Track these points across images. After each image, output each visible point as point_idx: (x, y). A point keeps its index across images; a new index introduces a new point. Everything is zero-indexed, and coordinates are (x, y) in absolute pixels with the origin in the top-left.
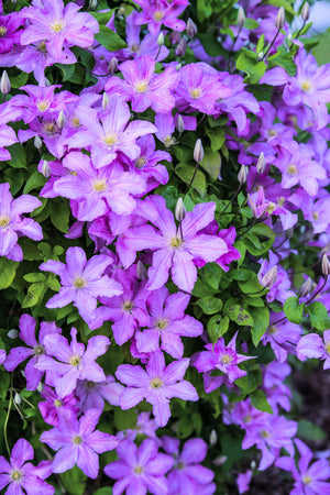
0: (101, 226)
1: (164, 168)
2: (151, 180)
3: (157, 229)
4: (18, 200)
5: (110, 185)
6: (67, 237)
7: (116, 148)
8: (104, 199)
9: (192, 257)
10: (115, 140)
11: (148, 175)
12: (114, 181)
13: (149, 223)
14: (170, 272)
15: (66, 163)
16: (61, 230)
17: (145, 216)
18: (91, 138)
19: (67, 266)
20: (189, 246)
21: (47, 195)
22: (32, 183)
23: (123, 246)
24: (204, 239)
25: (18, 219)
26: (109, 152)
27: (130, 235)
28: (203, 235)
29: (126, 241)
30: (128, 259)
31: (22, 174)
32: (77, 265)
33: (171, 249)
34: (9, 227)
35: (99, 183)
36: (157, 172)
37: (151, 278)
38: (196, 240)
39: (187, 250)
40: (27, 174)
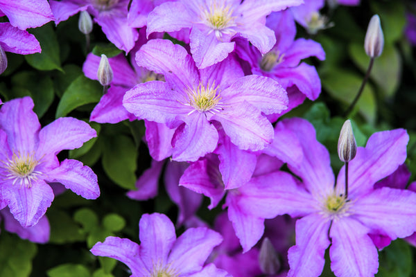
0: (200, 175)
1: (312, 70)
2: (292, 91)
3: (300, 181)
4: (50, 127)
5: (224, 99)
6: (132, 196)
7: (230, 33)
8: (214, 122)
9: (365, 231)
10: (228, 18)
11: (286, 81)
12: (229, 92)
13: (285, 168)
14: (327, 255)
15: (141, 59)
16: (122, 183)
17: (279, 155)
18: (184, 15)
19: (140, 248)
20: (359, 210)
21: (105, 118)
22: (73, 96)
23: (239, 209)
24: (387, 197)
25: (52, 160)
26: (218, 41)
27: (252, 191)
28: (386, 190)
29: (243, 201)
30: (249, 233)
31: (50, 82)
32: (157, 245)
33: (326, 216)
34: (33, 177)
35: (202, 94)
36: (300, 78)
37: (293, 265)
38: (372, 200)
39: (354, 217)
40: (58, 81)
